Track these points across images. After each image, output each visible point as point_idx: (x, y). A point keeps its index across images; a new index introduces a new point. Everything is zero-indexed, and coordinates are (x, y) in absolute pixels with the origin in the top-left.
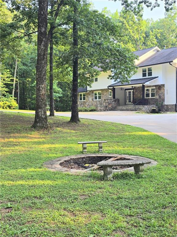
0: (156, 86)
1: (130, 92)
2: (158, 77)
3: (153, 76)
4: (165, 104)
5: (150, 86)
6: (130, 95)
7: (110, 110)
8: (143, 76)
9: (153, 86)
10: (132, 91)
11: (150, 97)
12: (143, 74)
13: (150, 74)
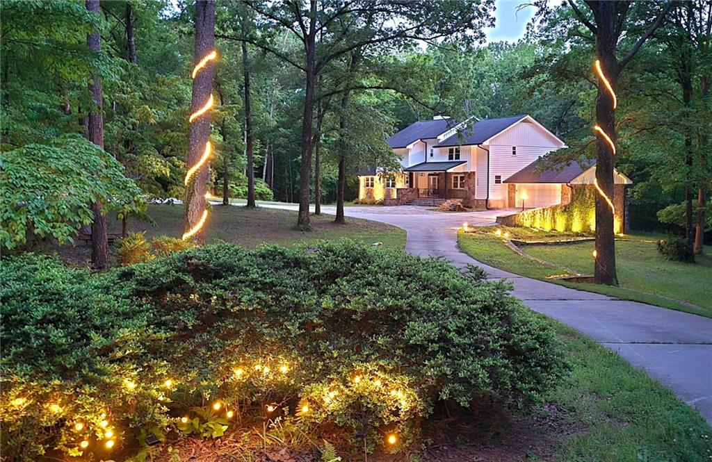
0: (465, 173)
1: (434, 179)
2: (466, 162)
3: (461, 160)
4: (476, 198)
5: (458, 173)
6: (434, 182)
7: (404, 204)
8: (450, 159)
9: (461, 173)
10: (437, 177)
11: (459, 188)
12: (450, 156)
13: (458, 157)
